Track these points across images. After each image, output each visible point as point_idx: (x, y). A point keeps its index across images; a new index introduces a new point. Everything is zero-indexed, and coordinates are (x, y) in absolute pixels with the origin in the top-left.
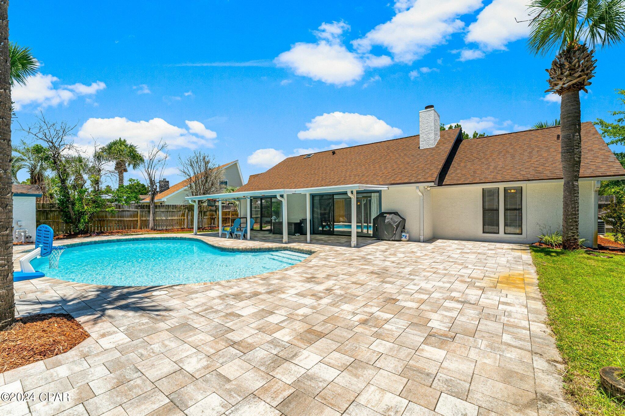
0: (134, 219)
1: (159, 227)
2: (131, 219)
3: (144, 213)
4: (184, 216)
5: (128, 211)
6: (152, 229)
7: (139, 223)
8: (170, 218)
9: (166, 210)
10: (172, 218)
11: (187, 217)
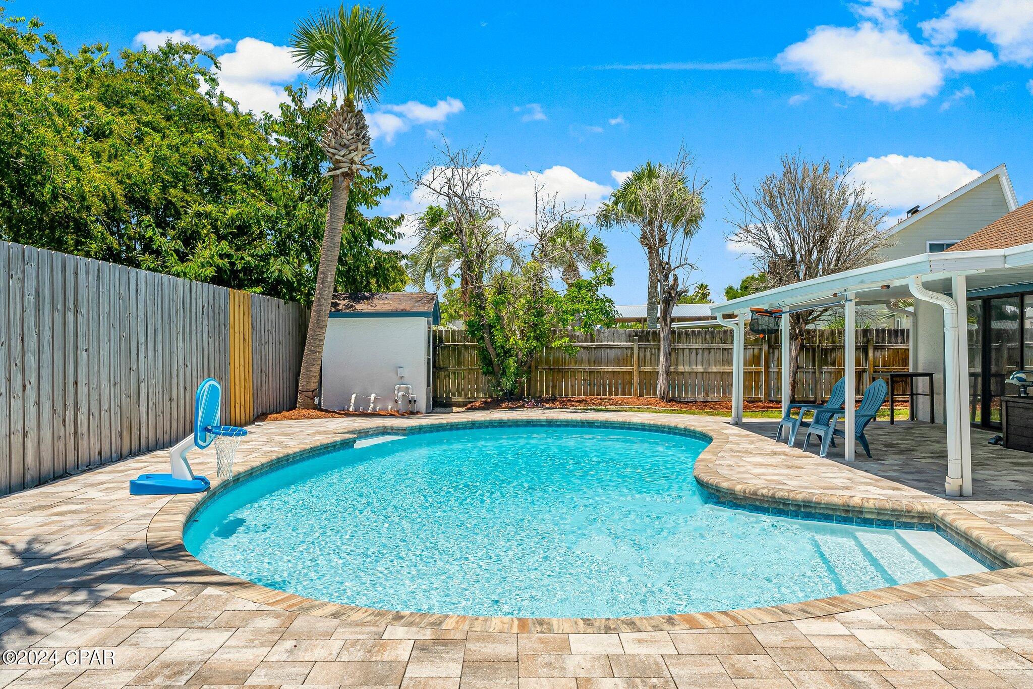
0: (625, 369)
1: (687, 393)
2: (617, 369)
3: (648, 354)
4: (758, 364)
5: (610, 347)
6: (662, 398)
7: (636, 380)
8: (714, 369)
9: (705, 346)
10: (721, 369)
11: (767, 367)
